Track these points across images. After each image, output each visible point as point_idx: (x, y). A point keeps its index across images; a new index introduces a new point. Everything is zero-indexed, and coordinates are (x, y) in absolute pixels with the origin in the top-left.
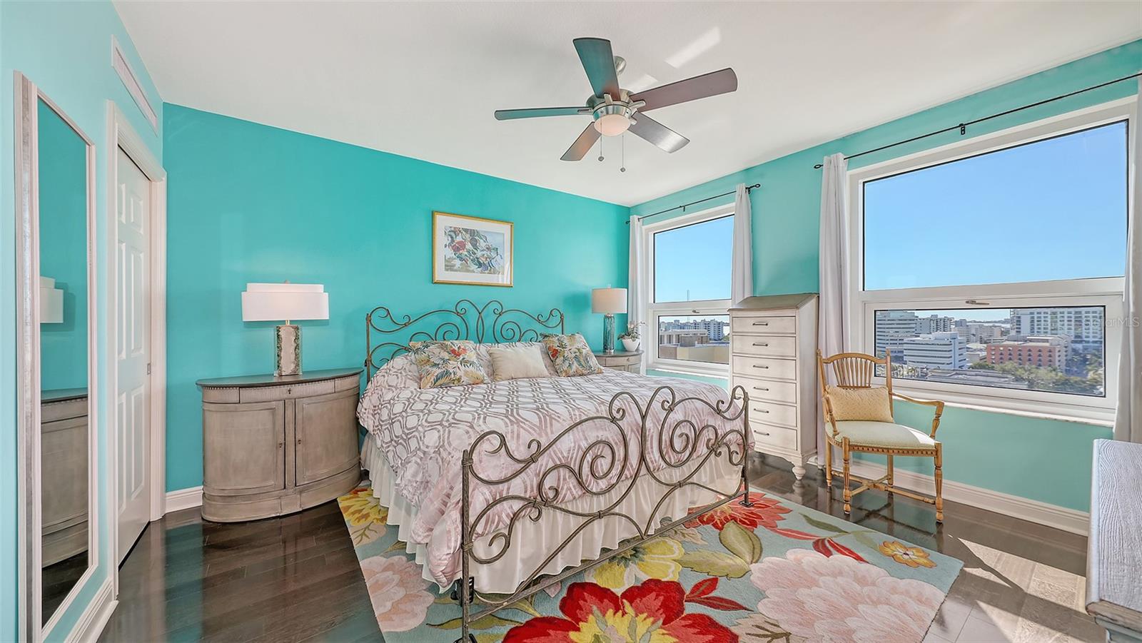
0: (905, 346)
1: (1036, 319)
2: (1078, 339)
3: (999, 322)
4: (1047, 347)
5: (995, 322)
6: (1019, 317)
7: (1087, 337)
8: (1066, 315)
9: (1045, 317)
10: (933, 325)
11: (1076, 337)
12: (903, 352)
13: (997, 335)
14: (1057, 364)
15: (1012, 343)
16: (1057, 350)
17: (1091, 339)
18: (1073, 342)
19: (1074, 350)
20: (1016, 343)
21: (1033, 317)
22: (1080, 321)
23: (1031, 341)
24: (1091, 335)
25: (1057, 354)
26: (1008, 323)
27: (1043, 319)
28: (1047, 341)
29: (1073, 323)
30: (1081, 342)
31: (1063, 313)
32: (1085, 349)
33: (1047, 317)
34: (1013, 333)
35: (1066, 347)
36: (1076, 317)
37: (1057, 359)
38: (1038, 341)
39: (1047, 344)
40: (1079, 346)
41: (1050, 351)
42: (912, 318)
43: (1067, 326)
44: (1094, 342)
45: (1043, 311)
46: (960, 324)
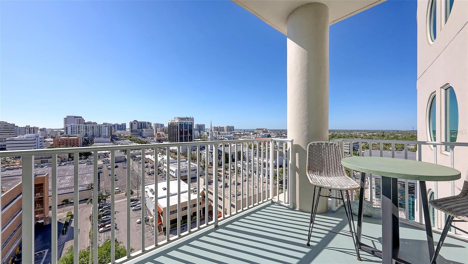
0: (7, 142)
1: (73, 128)
3: (61, 129)
4: (76, 138)
5: (59, 129)
6: (67, 127)
7: (89, 134)
8: (83, 127)
9: (76, 127)
10: (27, 130)
11: (86, 134)
12: (5, 145)
13: (59, 134)
15: (64, 138)
16: (79, 139)
17: (90, 135)
18: (86, 136)
19: (85, 139)
20: (65, 138)
21: (72, 128)
22: (87, 129)
23: (71, 136)
24: (90, 134)
25: (80, 141)
27: (75, 128)
29: (85, 130)
30: (87, 136)
31: (82, 126)
32: (88, 138)
33: (77, 128)
34: (65, 134)
35: (82, 138)
36: (85, 128)
37: (80, 143)
38: (73, 136)
39: (76, 137)
40: (87, 138)
41: (77, 140)
42: (14, 127)
43: (83, 130)
44: (91, 136)
45: (75, 125)
46: (43, 130)
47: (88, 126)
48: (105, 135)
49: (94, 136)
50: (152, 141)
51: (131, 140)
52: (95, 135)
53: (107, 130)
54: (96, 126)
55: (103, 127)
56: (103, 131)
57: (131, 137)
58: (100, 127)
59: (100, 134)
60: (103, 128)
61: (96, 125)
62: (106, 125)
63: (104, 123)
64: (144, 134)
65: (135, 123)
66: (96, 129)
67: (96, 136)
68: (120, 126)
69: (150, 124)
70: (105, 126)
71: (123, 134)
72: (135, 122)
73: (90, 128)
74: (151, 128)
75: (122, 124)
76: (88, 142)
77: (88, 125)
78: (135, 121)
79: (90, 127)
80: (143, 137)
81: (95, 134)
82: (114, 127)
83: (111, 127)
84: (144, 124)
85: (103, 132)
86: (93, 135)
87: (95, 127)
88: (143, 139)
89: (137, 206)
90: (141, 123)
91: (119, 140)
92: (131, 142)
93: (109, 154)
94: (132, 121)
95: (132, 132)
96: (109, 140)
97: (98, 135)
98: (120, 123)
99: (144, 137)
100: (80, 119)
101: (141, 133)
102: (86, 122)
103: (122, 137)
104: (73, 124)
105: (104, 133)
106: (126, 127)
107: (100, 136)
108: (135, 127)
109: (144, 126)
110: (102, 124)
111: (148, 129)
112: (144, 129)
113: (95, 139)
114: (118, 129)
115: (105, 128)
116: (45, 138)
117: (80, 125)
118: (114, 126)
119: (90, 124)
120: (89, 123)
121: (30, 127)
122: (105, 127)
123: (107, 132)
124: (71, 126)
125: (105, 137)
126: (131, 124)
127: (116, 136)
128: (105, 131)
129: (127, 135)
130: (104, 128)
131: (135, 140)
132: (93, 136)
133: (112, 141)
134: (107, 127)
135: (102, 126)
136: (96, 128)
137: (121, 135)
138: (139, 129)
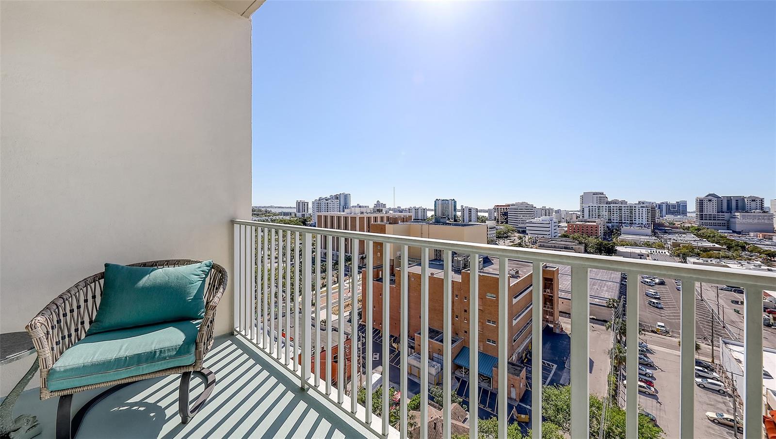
0: (527, 225)
1: (591, 210)
2: (610, 221)
3: (577, 211)
4: (595, 225)
5: (575, 211)
6: (584, 209)
7: (614, 220)
8: (604, 208)
10: (543, 212)
11: (609, 220)
12: (526, 228)
13: (574, 217)
14: (600, 234)
15: (579, 223)
16: (599, 227)
17: (615, 221)
18: (609, 223)
19: (608, 227)
20: (581, 223)
21: (590, 209)
22: (611, 211)
23: (589, 222)
24: (615, 219)
25: (600, 229)
26: (579, 212)
27: (594, 210)
28: (595, 222)
29: (607, 212)
30: (611, 222)
32: (613, 226)
33: (596, 209)
34: (581, 217)
35: (604, 225)
36: (609, 209)
37: (600, 231)
38: (592, 222)
39: (595, 224)
40: (610, 225)
41: (596, 227)
42: (532, 208)
43: (605, 214)
44: (616, 223)
45: (594, 205)
46: (558, 212)
47: (612, 207)
48: (641, 222)
49: (622, 223)
50: (767, 243)
51: (698, 236)
52: (623, 221)
53: (644, 213)
54: (624, 207)
55: (637, 208)
56: (637, 215)
57: (699, 230)
58: (631, 209)
59: (632, 221)
60: (637, 210)
61: (625, 205)
62: (643, 205)
63: (639, 202)
64: (737, 225)
65: (710, 201)
66: (624, 211)
67: (625, 223)
68: (674, 206)
69: (758, 202)
70: (642, 207)
71: (679, 223)
72: (710, 198)
73: (615, 210)
74: (764, 212)
75: (677, 202)
76: (612, 232)
77: (612, 205)
78: (710, 195)
79: (615, 208)
80: (734, 232)
81: (623, 219)
82: (659, 208)
83: (653, 210)
85: (637, 217)
86: (620, 220)
87: (623, 208)
88: (735, 237)
89: (710, 381)
90: (729, 200)
91: (670, 233)
92: (698, 239)
93: (648, 256)
94: (702, 195)
95: (702, 219)
96: (649, 231)
97: (629, 222)
98: (673, 201)
99: (739, 233)
100: (600, 197)
101: (728, 221)
102: (610, 200)
103: (677, 228)
104: (591, 204)
105: (639, 218)
106: (686, 207)
107: (632, 223)
108: (711, 209)
109: (737, 205)
110: (635, 204)
111: (753, 214)
112: (736, 214)
113: (624, 228)
114: (669, 212)
115: (641, 211)
116: (559, 222)
117: (601, 205)
118: (660, 206)
119: (616, 203)
120: (615, 202)
121: (547, 208)
122: (641, 209)
123: (644, 217)
124: (589, 207)
125: (641, 225)
126: (701, 203)
127: (662, 225)
128: (641, 215)
129: (690, 225)
130: (639, 210)
131: (709, 236)
132: (620, 223)
133: (654, 233)
134: (644, 209)
135: (635, 207)
136: (624, 209)
137: (674, 224)
138: (722, 212)
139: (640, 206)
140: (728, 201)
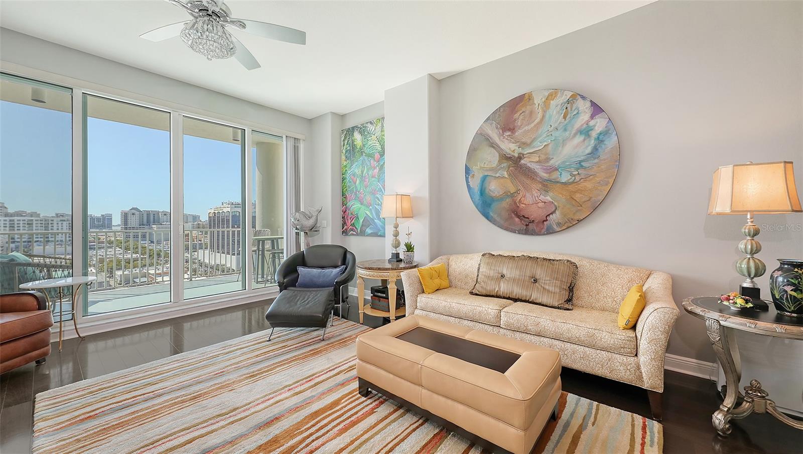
47: (16, 220)
48: (60, 239)
49: (32, 241)
51: (123, 248)
52: (35, 240)
53: (64, 227)
54: (36, 220)
55: (55, 223)
56: (55, 230)
58: (47, 223)
59: (48, 238)
60: (55, 225)
62: (63, 219)
63: (57, 215)
65: (133, 214)
66: (37, 227)
67: (38, 241)
68: (98, 219)
70: (61, 220)
71: (104, 237)
72: (133, 211)
73: (21, 225)
75: (102, 215)
77: (16, 218)
78: (133, 209)
79: (21, 222)
84: (155, 215)
87: (34, 222)
88: (152, 246)
92: (124, 252)
94: (127, 209)
95: (126, 232)
98: (98, 214)
102: (10, 211)
103: (102, 242)
106: (111, 221)
107: (48, 241)
108: (134, 221)
109: (154, 220)
110: (52, 217)
111: (165, 226)
112: (153, 226)
115: (60, 225)
119: (22, 216)
120: (19, 214)
122: (60, 223)
126: (125, 216)
129: (115, 239)
130: (57, 224)
134: (64, 223)
135: (52, 221)
136: (37, 224)
137: (99, 239)
138: (143, 225)
139: (59, 219)
140: (147, 214)
